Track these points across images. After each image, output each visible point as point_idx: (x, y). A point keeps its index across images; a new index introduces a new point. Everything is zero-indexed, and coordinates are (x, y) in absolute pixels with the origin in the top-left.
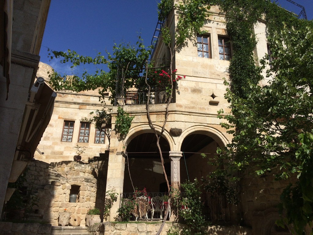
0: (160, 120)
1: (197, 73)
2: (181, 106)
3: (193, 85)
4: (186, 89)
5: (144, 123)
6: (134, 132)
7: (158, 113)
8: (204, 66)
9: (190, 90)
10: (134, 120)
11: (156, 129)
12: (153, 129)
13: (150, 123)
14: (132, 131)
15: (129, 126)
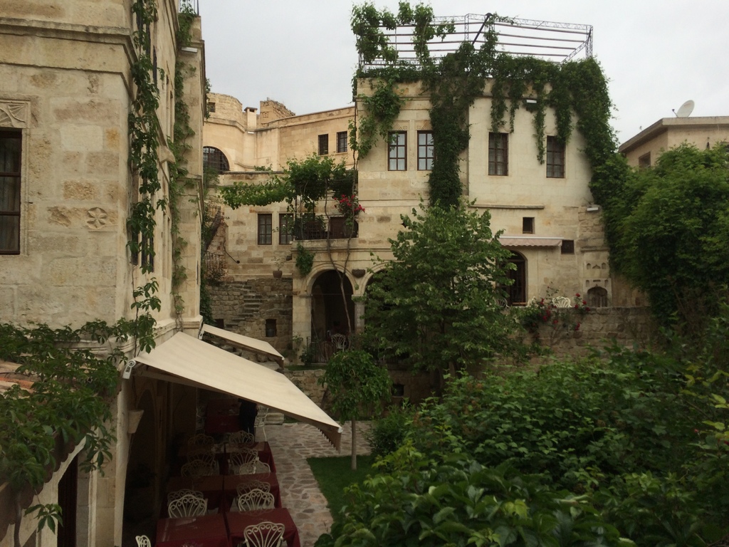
0: (342, 259)
1: (386, 194)
2: (364, 242)
3: (380, 212)
4: (371, 218)
5: (327, 263)
6: (316, 272)
7: (340, 251)
8: (396, 184)
9: (375, 219)
10: (316, 258)
11: (338, 269)
12: (336, 268)
13: (332, 262)
14: (315, 270)
15: (311, 265)
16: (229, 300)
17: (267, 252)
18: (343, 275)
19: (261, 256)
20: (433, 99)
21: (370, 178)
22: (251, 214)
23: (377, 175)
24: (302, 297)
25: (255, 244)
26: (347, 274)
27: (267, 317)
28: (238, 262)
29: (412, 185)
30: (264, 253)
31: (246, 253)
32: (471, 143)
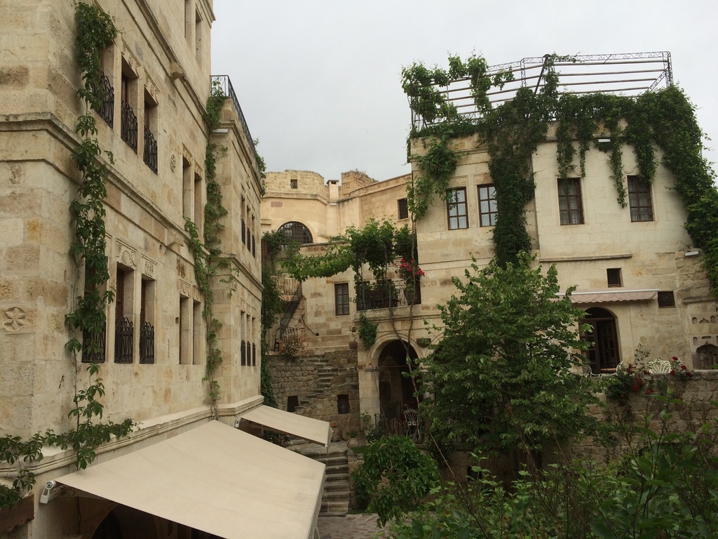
0: (405, 328)
1: (447, 255)
2: (427, 308)
3: (443, 275)
4: (433, 282)
5: (390, 333)
6: (380, 343)
7: (403, 319)
8: (457, 243)
9: (438, 283)
10: (379, 329)
11: (403, 339)
12: (400, 338)
13: (395, 331)
14: (379, 341)
15: (374, 336)
16: (303, 375)
17: (345, 322)
18: (408, 344)
19: (339, 327)
20: (492, 151)
21: (430, 239)
22: (328, 284)
23: (437, 236)
24: (367, 371)
25: (333, 315)
26: (412, 344)
27: (339, 392)
28: (317, 334)
29: (475, 243)
30: (342, 324)
31: (324, 325)
32: (538, 193)
